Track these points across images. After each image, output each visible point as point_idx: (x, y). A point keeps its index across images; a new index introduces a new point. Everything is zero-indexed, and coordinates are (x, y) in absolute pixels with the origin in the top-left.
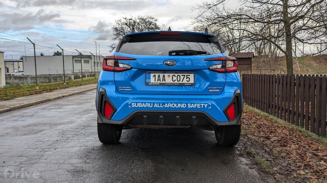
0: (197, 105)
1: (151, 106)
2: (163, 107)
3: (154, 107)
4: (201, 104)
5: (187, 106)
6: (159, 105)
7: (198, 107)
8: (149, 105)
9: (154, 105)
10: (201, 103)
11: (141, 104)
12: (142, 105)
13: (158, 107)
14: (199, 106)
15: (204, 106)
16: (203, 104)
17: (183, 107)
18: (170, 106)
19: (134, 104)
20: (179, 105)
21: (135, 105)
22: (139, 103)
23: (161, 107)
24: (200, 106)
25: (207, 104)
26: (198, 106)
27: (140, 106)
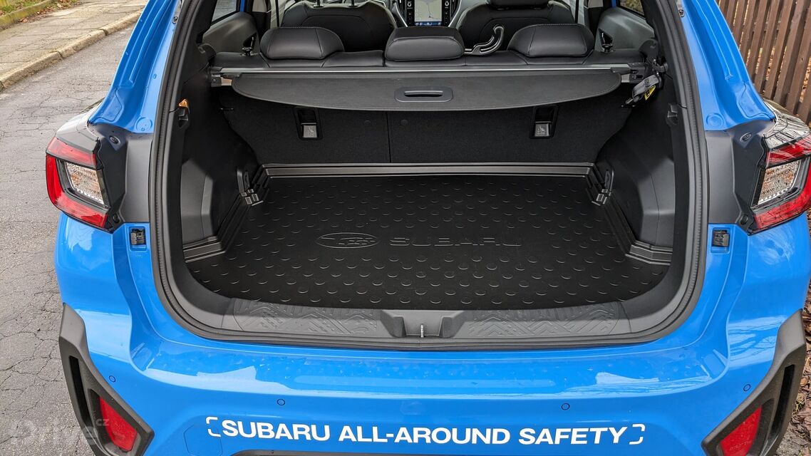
0: (570, 434)
1: (321, 433)
2: (386, 440)
3: (341, 439)
4: (592, 430)
5: (515, 436)
6: (367, 433)
7: (574, 441)
8: (310, 432)
9: (336, 432)
10: (589, 426)
11: (270, 427)
12: (275, 430)
13: (360, 439)
14: (578, 439)
15: (607, 437)
16: (606, 429)
17: (495, 441)
18: (422, 440)
19: (234, 424)
20: (473, 435)
21: (237, 427)
22: (256, 420)
23: (376, 439)
24: (584, 436)
25: (623, 429)
26: (575, 436)
27: (265, 433)
